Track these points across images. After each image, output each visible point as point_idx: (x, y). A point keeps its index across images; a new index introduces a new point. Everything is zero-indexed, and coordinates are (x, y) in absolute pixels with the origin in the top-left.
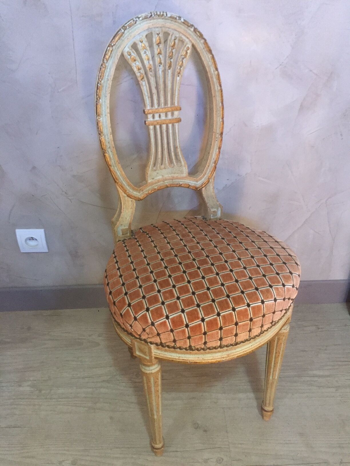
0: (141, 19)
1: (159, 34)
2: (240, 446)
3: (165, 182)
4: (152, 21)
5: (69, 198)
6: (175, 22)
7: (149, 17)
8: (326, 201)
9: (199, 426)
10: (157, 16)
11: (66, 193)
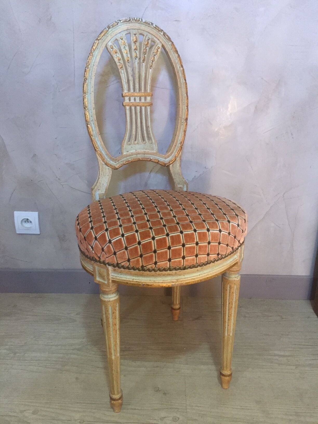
0: (121, 21)
1: (136, 34)
2: (197, 408)
3: (138, 155)
4: (130, 24)
5: (62, 183)
6: (149, 26)
7: (128, 21)
8: (283, 195)
9: (160, 389)
10: (135, 21)
11: (59, 179)
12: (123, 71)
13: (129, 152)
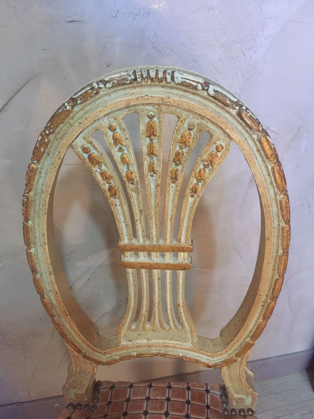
0: (109, 85)
1: (153, 117)
3: (153, 348)
4: (137, 90)
6: (194, 94)
7: (128, 82)
10: (149, 82)
12: (117, 202)
13: (134, 341)
